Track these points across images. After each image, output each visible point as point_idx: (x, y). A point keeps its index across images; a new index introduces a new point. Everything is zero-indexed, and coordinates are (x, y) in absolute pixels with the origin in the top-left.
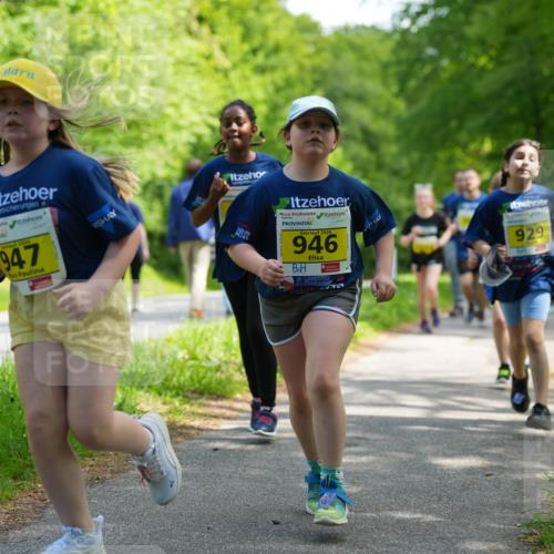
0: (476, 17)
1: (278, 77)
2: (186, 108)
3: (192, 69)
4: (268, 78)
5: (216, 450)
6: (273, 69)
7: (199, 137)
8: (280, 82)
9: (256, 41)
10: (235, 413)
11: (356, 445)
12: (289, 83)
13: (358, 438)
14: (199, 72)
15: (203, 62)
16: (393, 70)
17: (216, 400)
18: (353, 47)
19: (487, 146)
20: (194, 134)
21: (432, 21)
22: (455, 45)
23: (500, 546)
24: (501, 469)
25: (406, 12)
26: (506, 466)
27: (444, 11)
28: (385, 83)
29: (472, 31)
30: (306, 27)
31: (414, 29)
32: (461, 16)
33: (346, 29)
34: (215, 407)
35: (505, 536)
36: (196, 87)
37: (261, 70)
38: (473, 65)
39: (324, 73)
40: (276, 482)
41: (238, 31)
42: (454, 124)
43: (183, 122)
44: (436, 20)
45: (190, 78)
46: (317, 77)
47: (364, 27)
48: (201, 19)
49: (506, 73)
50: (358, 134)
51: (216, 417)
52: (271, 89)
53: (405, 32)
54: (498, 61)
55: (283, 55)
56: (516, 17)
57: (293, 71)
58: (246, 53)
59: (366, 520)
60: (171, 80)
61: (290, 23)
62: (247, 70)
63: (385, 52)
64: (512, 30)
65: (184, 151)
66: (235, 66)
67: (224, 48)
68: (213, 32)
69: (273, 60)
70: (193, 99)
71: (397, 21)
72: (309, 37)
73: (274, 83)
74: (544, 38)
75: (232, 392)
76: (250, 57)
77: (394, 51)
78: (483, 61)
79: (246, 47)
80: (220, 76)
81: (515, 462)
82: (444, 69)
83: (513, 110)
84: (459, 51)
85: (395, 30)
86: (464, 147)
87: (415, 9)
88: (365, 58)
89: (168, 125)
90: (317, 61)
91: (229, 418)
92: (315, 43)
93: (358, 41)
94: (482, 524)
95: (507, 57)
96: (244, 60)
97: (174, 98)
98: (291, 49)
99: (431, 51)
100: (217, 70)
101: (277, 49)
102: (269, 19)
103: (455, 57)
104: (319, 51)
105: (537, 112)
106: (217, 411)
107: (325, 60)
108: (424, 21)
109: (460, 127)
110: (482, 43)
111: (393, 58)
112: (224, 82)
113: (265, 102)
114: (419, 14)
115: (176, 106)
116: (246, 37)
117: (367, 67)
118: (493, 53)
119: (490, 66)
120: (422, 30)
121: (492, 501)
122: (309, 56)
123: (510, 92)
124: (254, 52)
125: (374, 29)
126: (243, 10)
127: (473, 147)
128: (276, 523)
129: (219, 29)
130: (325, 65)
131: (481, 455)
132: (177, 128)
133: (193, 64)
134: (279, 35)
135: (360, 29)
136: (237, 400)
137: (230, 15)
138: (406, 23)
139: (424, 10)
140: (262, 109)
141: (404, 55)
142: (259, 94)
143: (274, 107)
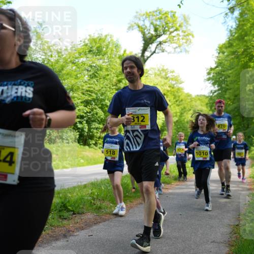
0: (227, 93)
1: (182, 106)
2: (161, 115)
4: (180, 107)
6: (181, 105)
8: (183, 108)
9: (177, 98)
12: (185, 108)
16: (209, 105)
18: (199, 99)
20: (163, 120)
21: (217, 94)
25: (211, 92)
27: (220, 92)
28: (207, 107)
29: (226, 96)
30: (189, 95)
31: (213, 96)
32: (224, 93)
33: (198, 95)
37: (178, 105)
39: (193, 106)
41: (173, 97)
43: (160, 118)
44: (219, 94)
49: (235, 105)
52: (180, 109)
53: (211, 96)
54: (233, 103)
55: (184, 102)
61: (185, 95)
62: (175, 105)
63: (207, 101)
65: (161, 124)
66: (172, 105)
67: (169, 101)
69: (181, 103)
71: (209, 94)
72: (189, 98)
77: (209, 101)
78: (229, 102)
79: (175, 100)
85: (209, 96)
87: (213, 91)
88: (203, 102)
93: (201, 98)
95: (235, 102)
96: (174, 103)
98: (185, 100)
101: (182, 100)
102: (180, 94)
104: (191, 101)
108: (215, 94)
110: (229, 99)
114: (214, 93)
117: (202, 104)
118: (232, 101)
119: (231, 104)
120: (215, 96)
122: (189, 102)
123: (236, 110)
124: (177, 101)
125: (204, 95)
126: (173, 92)
129: (169, 97)
134: (182, 97)
135: (201, 96)
137: (171, 94)
138: (211, 94)
139: (215, 92)
140: (178, 114)
141: (211, 102)
142: (178, 111)
143: (182, 114)
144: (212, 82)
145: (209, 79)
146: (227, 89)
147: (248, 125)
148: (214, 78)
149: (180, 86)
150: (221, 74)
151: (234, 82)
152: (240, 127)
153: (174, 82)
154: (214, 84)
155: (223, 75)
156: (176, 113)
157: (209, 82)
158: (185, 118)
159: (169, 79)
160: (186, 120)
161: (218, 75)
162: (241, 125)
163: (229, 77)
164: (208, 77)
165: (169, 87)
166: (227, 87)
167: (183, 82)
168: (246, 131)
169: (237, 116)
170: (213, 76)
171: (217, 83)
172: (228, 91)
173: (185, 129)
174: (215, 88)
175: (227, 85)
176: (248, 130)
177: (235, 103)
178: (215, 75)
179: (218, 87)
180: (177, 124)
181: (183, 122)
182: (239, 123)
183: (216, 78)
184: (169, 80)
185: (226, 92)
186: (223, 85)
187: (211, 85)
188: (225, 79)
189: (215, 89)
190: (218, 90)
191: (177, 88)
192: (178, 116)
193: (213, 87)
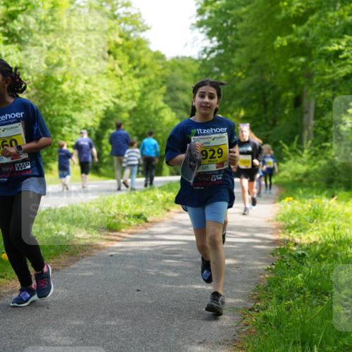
0: (237, 54)
1: (145, 80)
2: (102, 94)
3: (105, 76)
4: (141, 80)
5: (112, 256)
6: (143, 76)
7: (108, 107)
8: (147, 82)
9: (135, 63)
10: (121, 239)
11: (177, 254)
12: (151, 83)
13: (178, 251)
14: (108, 77)
15: (110, 72)
17: (113, 232)
18: (181, 66)
19: (242, 113)
20: (105, 106)
21: (216, 56)
22: (227, 67)
23: (241, 301)
24: (243, 265)
25: (205, 50)
26: (245, 263)
27: (222, 51)
29: (234, 61)
30: (159, 56)
31: (208, 59)
32: (230, 54)
33: (177, 58)
34: (112, 235)
35: (243, 296)
36: (107, 84)
37: (137, 76)
38: (235, 76)
39: (167, 78)
40: (139, 271)
41: (127, 58)
42: (227, 103)
43: (100, 100)
44: (219, 55)
45: (104, 80)
46: (164, 80)
47: (186, 57)
48: (109, 53)
49: (250, 80)
50: (183, 107)
51: (112, 240)
52: (142, 85)
53: (204, 60)
54: (247, 75)
55: (148, 69)
56: (254, 55)
57: (152, 77)
58: (130, 69)
59: (180, 289)
60: (94, 81)
61: (151, 55)
62: (131, 76)
63: (195, 69)
64: (253, 61)
65: (101, 114)
66: (125, 74)
67: (120, 66)
68: (115, 58)
69: (143, 72)
70: (105, 89)
71: (201, 55)
72: (159, 61)
73: (143, 82)
74: (267, 65)
75: (120, 229)
76: (132, 70)
77: (199, 69)
78: (240, 74)
79: (131, 66)
80: (119, 79)
81: (249, 262)
82: (222, 77)
83: (254, 97)
84: (229, 70)
85: (200, 60)
86: (232, 113)
87: (208, 50)
89: (93, 102)
90: (163, 72)
91: (118, 241)
92: (163, 64)
93: (183, 64)
94: (234, 291)
95: (250, 73)
96: (130, 72)
97: (96, 89)
98: (152, 67)
99: (216, 69)
100: (117, 76)
101: (145, 67)
102: (141, 53)
103: (227, 72)
104: (164, 68)
105: (264, 98)
106: (113, 238)
107: (167, 72)
108: (213, 55)
109: (230, 104)
110: (239, 66)
111: (199, 72)
112: (120, 82)
113: (139, 91)
114: (211, 52)
115: (97, 93)
116: (130, 61)
117: (187, 75)
118: (245, 71)
119: (243, 77)
120: (212, 60)
121: (238, 280)
122: (160, 70)
123: (252, 89)
124: (134, 68)
125: (190, 58)
126: (129, 48)
127: (235, 113)
128: (138, 291)
129: (118, 57)
130: (168, 75)
131: (235, 258)
132: (98, 103)
133: (105, 74)
134: (146, 60)
135: (184, 58)
136: (122, 232)
137: (123, 51)
138: (205, 56)
139: (213, 51)
140: (138, 94)
141: (204, 71)
142: (137, 87)
143: (144, 94)
144: (206, 31)
145: (200, 25)
146: (237, 46)
147: (275, 121)
148: (212, 21)
149: (142, 35)
150: (225, 13)
151: (251, 31)
152: (259, 123)
153: (129, 28)
154: (210, 35)
155: (229, 16)
156: (133, 92)
157: (201, 29)
158: (152, 103)
159: (118, 19)
160: (152, 108)
161: (220, 17)
162: (260, 120)
163: (241, 20)
164: (199, 19)
165: (121, 36)
166: (237, 42)
167: (149, 28)
168: (270, 132)
169: (253, 101)
170: (210, 18)
171: (217, 33)
172: (239, 50)
173: (151, 125)
174: (212, 42)
175: (237, 38)
176: (276, 129)
177: (251, 75)
178: (213, 15)
179: (218, 41)
180: (135, 115)
181: (146, 112)
182: (257, 115)
183: (215, 23)
184: (120, 23)
185: (233, 51)
186: (229, 38)
187: (203, 36)
188: (232, 24)
189: (212, 46)
190: (219, 47)
191: (135, 39)
192: (137, 99)
193: (209, 41)
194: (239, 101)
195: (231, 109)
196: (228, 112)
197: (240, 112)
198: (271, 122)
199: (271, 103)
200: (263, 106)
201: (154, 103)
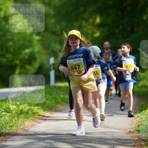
19: (98, 20)
42: (82, 9)
86: (87, 20)
109: (85, 11)
127: (91, 20)
194: (95, 7)
195: (86, 15)
196: (84, 19)
197: (96, 19)
198: (129, 29)
199: (129, 8)
200: (120, 12)
201: (4, 9)
